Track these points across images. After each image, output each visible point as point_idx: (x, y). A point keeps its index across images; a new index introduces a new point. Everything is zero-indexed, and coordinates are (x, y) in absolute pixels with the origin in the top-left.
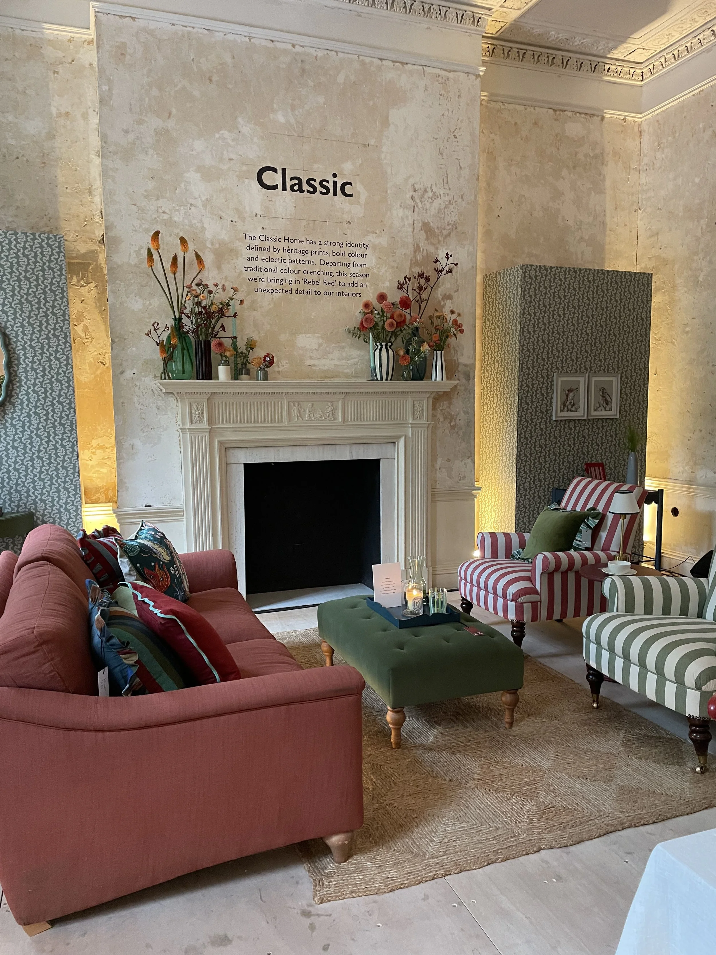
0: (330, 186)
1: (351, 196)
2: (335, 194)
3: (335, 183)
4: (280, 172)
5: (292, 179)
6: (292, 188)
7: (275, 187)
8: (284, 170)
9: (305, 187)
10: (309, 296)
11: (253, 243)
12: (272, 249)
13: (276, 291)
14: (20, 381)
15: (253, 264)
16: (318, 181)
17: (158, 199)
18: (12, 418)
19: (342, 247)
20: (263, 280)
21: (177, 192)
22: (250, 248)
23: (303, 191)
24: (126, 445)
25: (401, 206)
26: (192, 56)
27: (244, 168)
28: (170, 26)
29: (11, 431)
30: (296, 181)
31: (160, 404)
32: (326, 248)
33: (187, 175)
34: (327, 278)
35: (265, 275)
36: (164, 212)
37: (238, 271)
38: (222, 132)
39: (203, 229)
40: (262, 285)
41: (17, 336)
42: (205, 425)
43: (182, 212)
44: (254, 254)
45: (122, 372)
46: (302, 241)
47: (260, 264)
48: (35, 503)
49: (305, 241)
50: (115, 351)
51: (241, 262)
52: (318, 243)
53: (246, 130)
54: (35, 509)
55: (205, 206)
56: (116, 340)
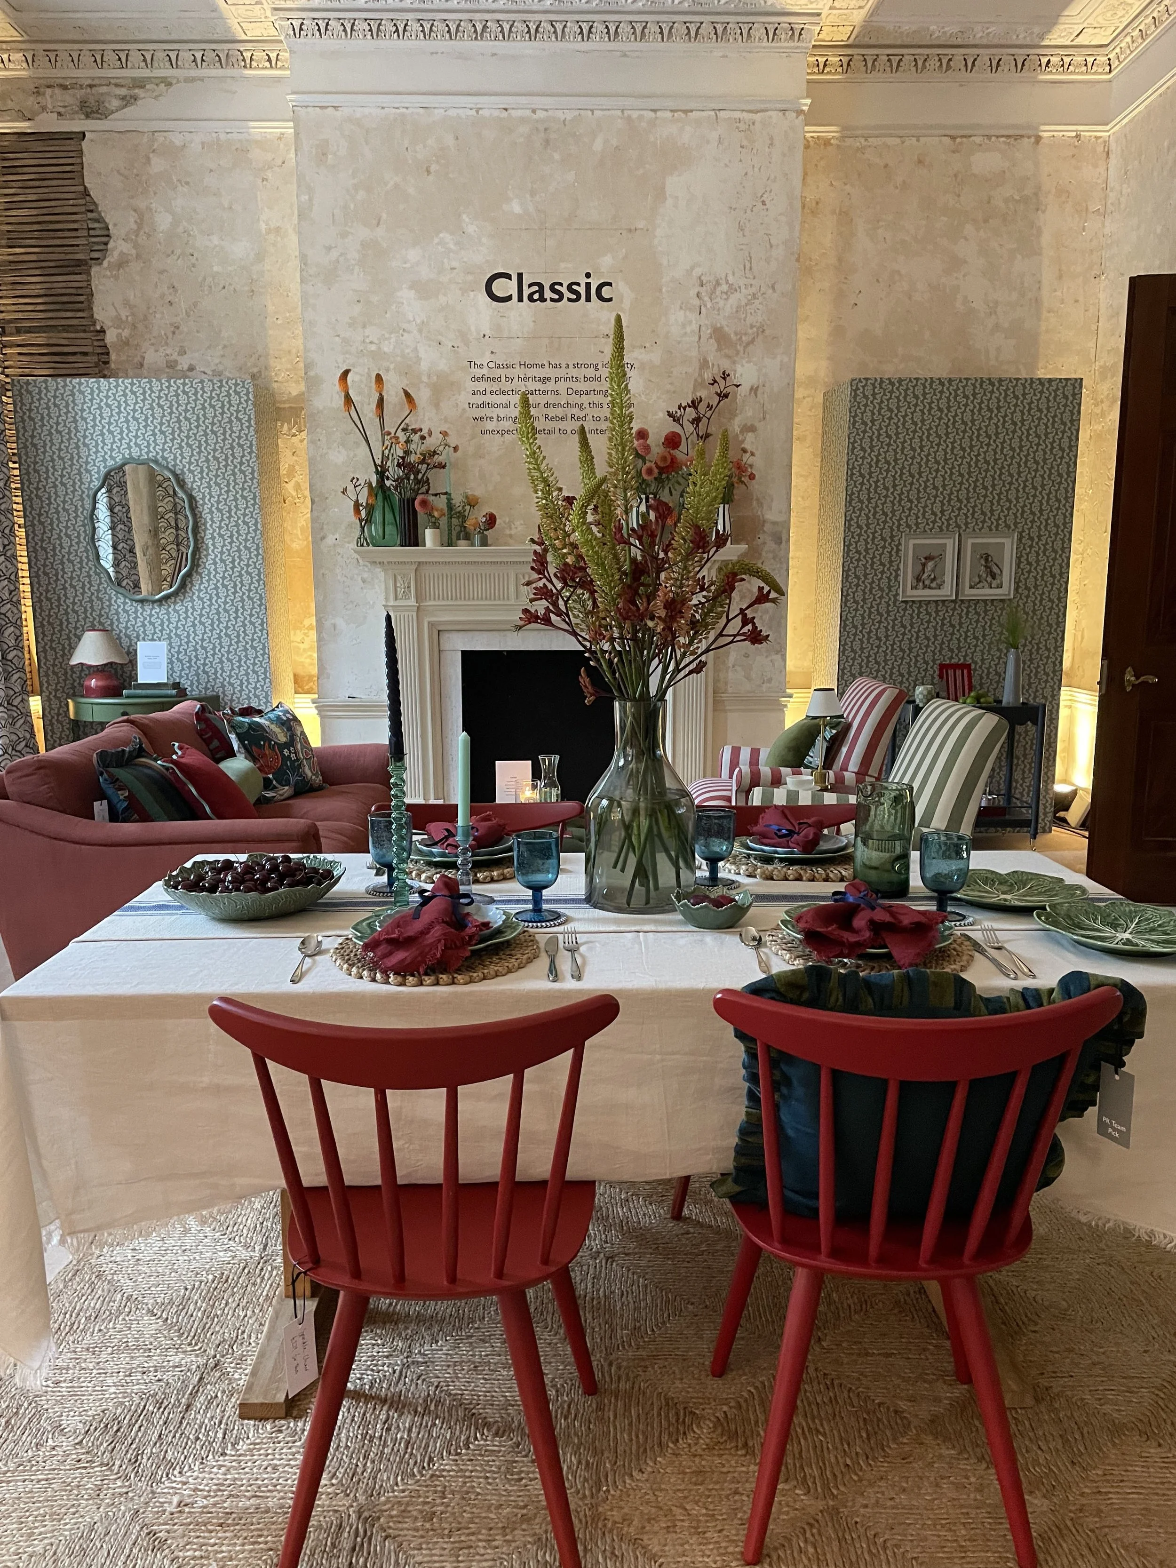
0: (582, 290)
1: (610, 300)
2: (588, 299)
3: (588, 285)
4: (515, 278)
5: (530, 286)
6: (531, 298)
7: (509, 298)
8: (520, 276)
9: (548, 294)
10: (552, 436)
11: (479, 372)
12: (503, 379)
13: (508, 431)
14: (207, 549)
15: (479, 399)
16: (565, 285)
17: (364, 327)
18: (200, 590)
19: (597, 369)
20: (491, 418)
21: (388, 315)
22: (475, 379)
23: (546, 300)
24: (328, 624)
25: (681, 308)
26: (406, 143)
27: (470, 278)
28: (379, 111)
29: (198, 604)
30: (536, 288)
31: (365, 575)
32: (574, 372)
33: (399, 294)
34: (576, 411)
35: (494, 413)
36: (371, 343)
37: (460, 410)
38: (441, 235)
39: (419, 359)
40: (490, 426)
41: (203, 499)
42: (412, 602)
43: (393, 340)
44: (481, 386)
45: (323, 538)
46: (543, 366)
47: (489, 398)
48: (223, 686)
49: (547, 365)
50: (315, 513)
51: (464, 398)
52: (564, 366)
53: (471, 229)
54: (223, 693)
55: (420, 331)
56: (316, 499)
